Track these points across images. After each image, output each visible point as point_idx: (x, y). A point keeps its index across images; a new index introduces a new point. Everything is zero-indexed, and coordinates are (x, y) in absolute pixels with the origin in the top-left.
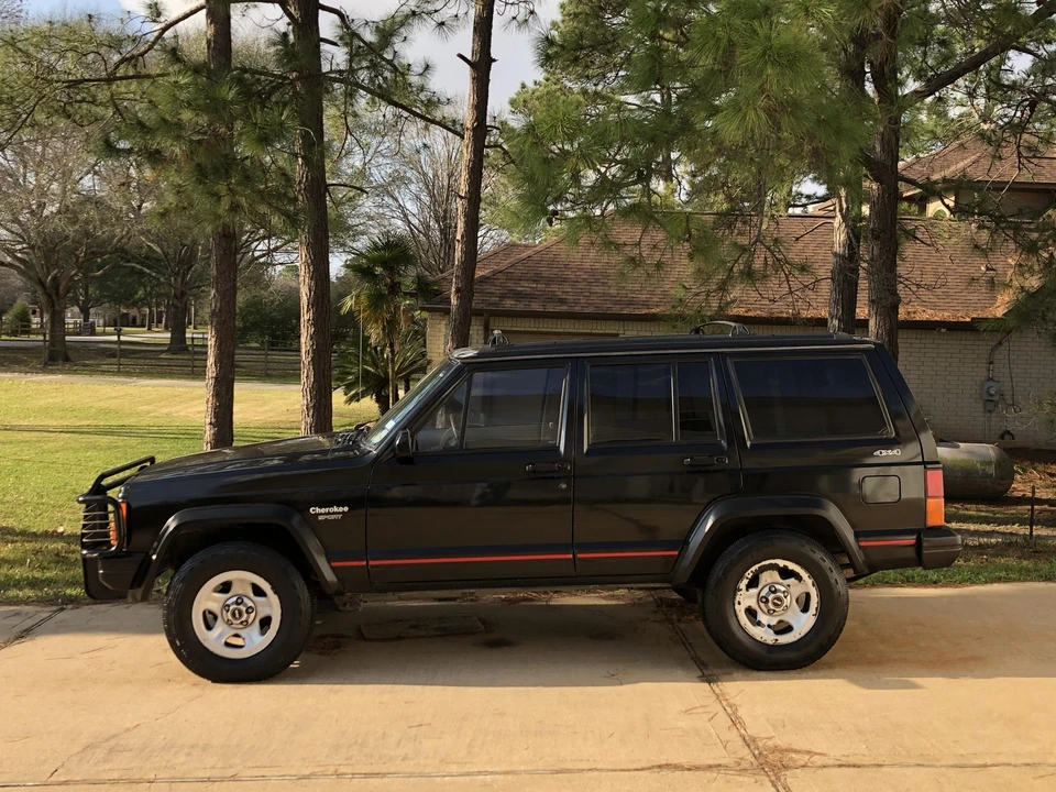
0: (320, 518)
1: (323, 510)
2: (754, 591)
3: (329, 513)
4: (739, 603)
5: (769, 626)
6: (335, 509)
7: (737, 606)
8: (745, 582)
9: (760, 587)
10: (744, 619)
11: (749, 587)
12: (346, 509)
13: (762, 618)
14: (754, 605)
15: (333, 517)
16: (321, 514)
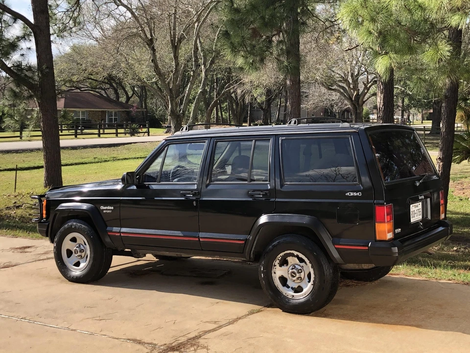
0: (104, 211)
1: (105, 208)
2: (285, 268)
3: (107, 210)
4: (275, 273)
5: (292, 288)
6: (109, 208)
7: (273, 274)
8: (278, 261)
9: (289, 266)
10: (278, 283)
11: (281, 265)
12: (113, 208)
13: (289, 283)
14: (286, 276)
15: (109, 211)
16: (104, 210)
